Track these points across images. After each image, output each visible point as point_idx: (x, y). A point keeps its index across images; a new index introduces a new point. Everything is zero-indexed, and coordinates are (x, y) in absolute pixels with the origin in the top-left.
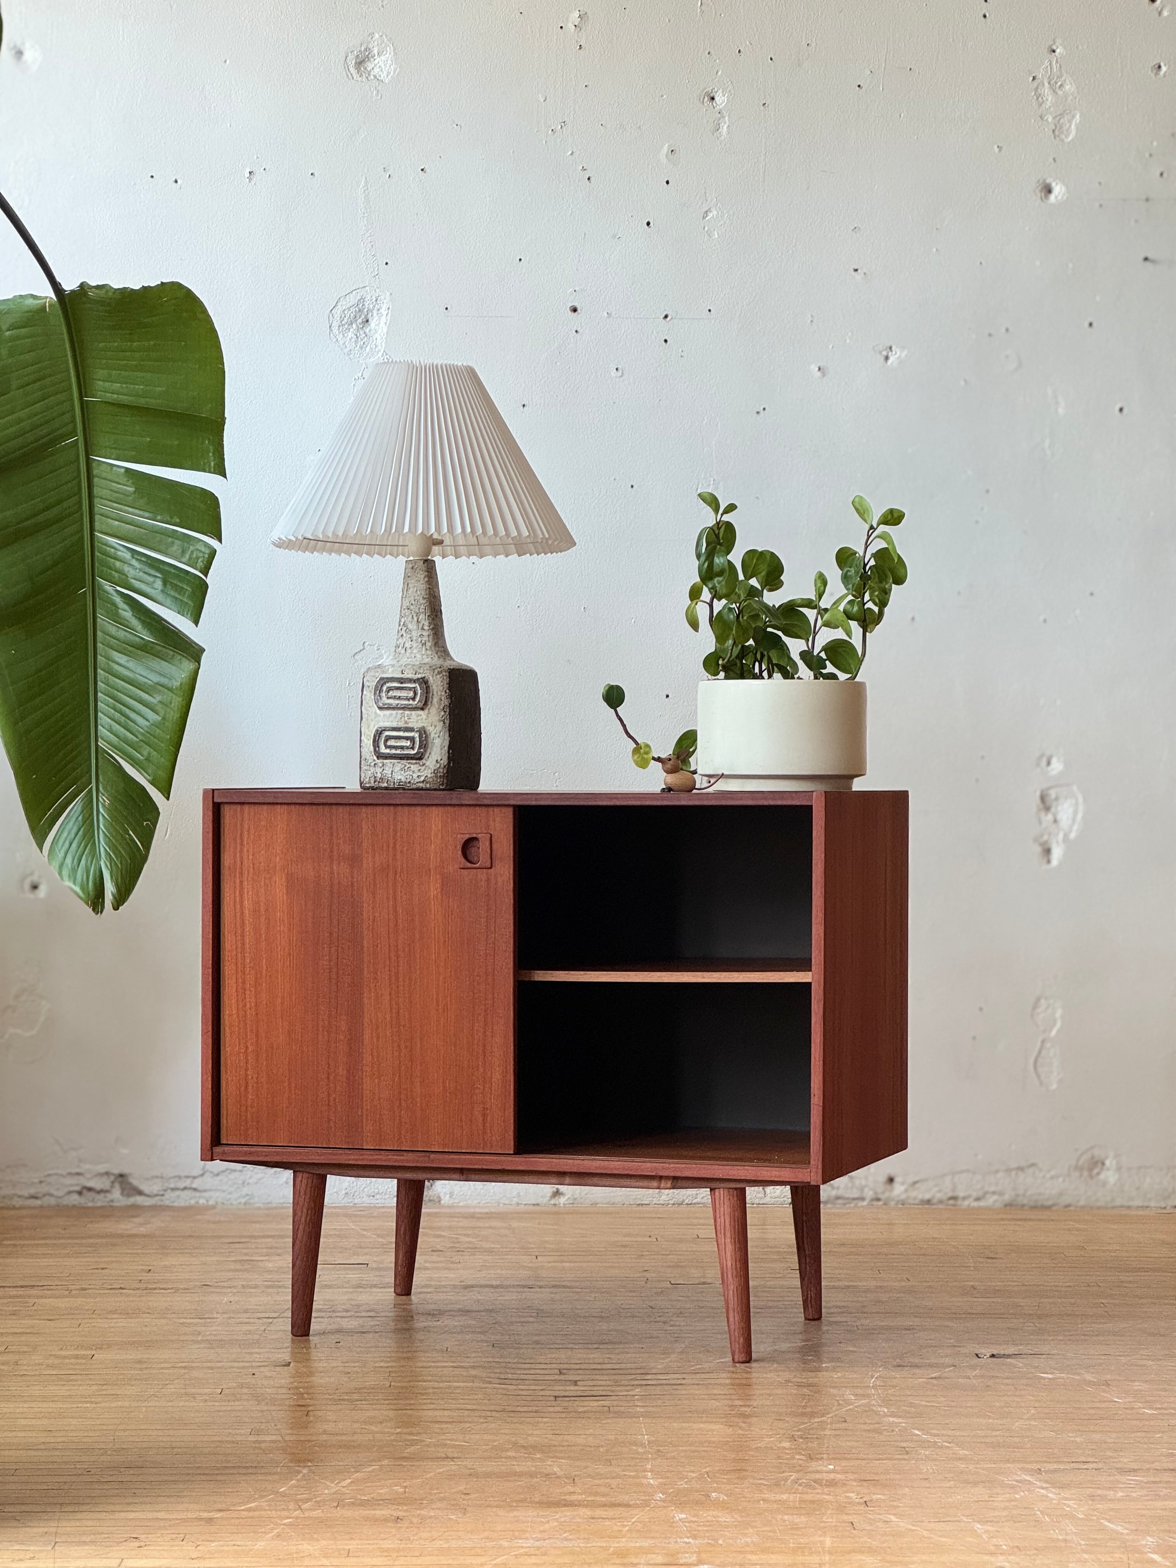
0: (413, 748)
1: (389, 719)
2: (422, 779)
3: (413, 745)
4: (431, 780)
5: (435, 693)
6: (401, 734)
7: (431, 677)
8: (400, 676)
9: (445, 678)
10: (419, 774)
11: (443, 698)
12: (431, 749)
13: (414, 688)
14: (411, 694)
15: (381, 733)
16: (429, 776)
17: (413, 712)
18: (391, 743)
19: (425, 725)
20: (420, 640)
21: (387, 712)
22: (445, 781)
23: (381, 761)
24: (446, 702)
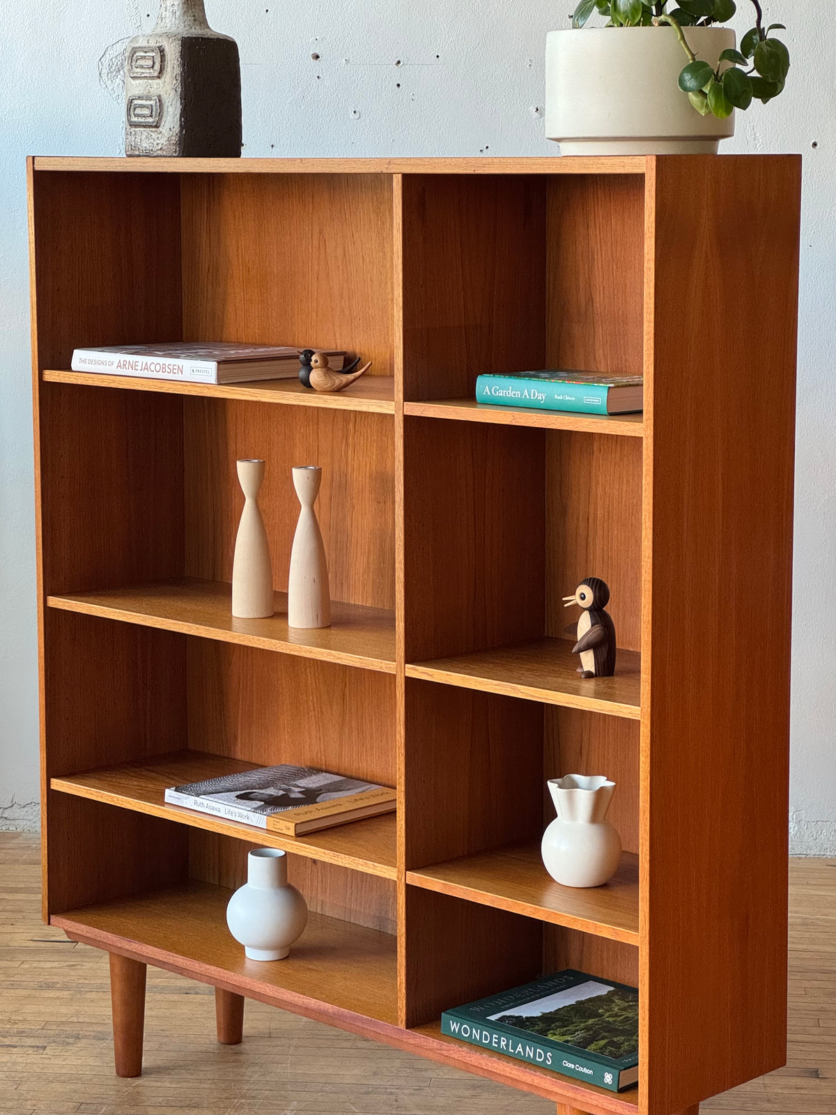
0: (151, 116)
1: (137, 88)
2: (160, 146)
3: (152, 113)
4: (166, 147)
5: (169, 62)
6: (144, 102)
7: (166, 45)
8: (144, 44)
9: (177, 46)
10: (158, 142)
11: (175, 66)
12: (166, 117)
13: (153, 57)
14: (151, 63)
15: (131, 102)
16: (165, 143)
17: (154, 81)
18: (138, 111)
19: (162, 93)
20: (171, 10)
21: (138, 81)
22: (178, 149)
23: (134, 129)
24: (178, 70)
